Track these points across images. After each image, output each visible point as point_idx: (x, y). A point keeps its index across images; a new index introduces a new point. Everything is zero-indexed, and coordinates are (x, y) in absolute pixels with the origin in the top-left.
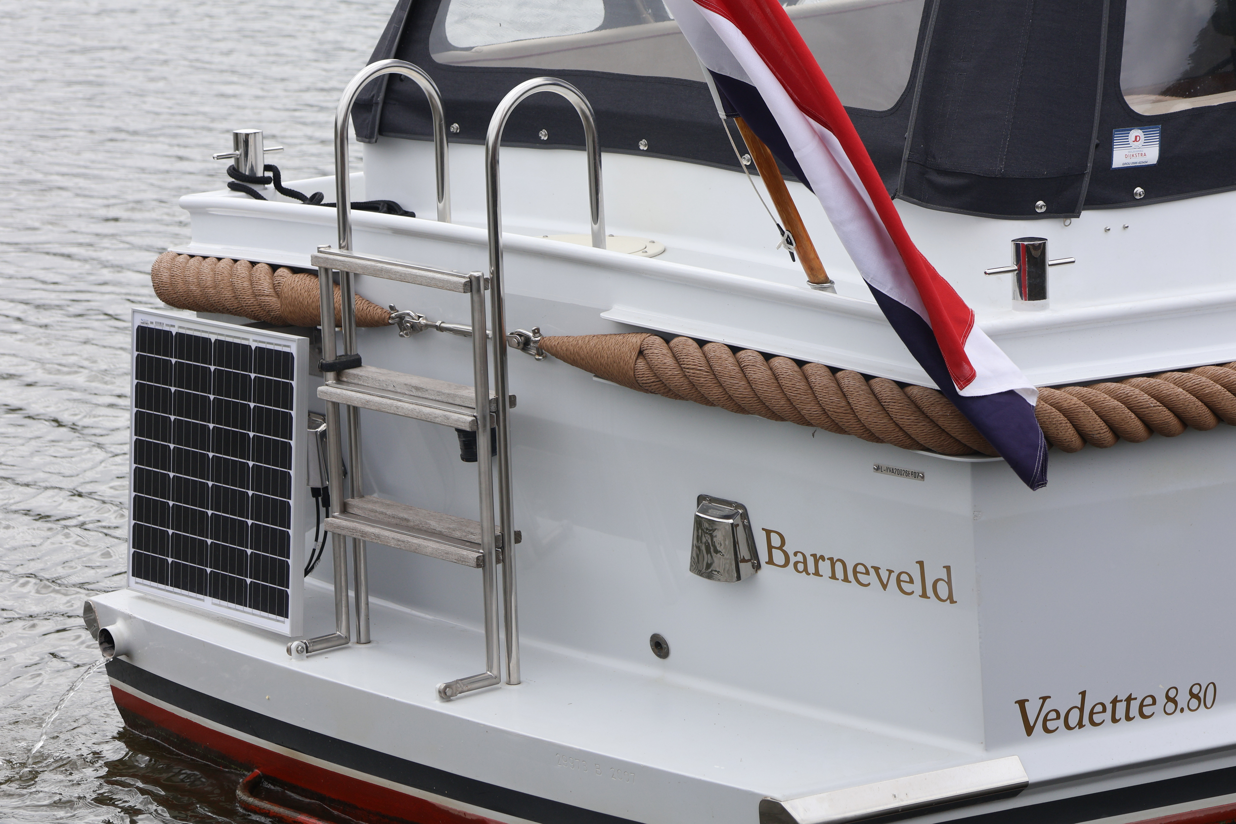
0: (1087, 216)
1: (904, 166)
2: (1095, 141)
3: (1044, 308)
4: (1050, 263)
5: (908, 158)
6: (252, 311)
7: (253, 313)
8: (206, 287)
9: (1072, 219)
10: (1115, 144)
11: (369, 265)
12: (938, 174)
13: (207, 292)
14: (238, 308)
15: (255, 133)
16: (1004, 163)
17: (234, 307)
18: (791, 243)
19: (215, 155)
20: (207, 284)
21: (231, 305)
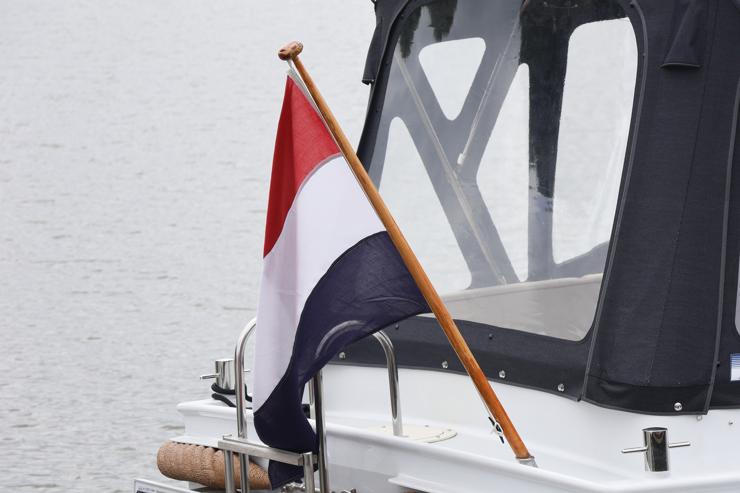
0: (712, 413)
1: (586, 378)
2: (716, 362)
3: (665, 477)
4: (670, 446)
5: (589, 373)
6: (201, 480)
7: (201, 481)
8: (179, 464)
9: (702, 415)
10: (732, 364)
11: (248, 448)
12: (609, 383)
13: (179, 467)
14: (194, 478)
15: (229, 361)
16: (649, 376)
17: (192, 477)
18: (500, 431)
19: (202, 376)
20: (179, 462)
21: (190, 476)
